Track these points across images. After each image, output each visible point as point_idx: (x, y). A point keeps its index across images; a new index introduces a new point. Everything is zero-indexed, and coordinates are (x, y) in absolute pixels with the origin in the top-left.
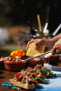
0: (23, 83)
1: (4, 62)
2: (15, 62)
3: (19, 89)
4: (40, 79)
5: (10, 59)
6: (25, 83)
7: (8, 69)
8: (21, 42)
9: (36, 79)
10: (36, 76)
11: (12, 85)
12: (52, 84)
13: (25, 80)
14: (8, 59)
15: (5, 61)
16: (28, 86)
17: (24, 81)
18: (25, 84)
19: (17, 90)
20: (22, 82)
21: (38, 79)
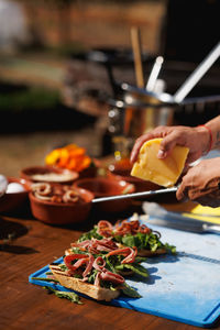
0: (87, 282)
1: (31, 197)
2: (62, 201)
3: (74, 297)
4: (132, 268)
5: (47, 191)
6: (92, 282)
7: (40, 218)
8: (76, 91)
9: (121, 267)
10: (123, 258)
11: (56, 282)
12: (163, 282)
13: (92, 273)
14: (42, 190)
15: (33, 193)
16: (100, 292)
17: (88, 276)
18: (91, 286)
19: (71, 299)
20: (85, 279)
21: (125, 268)
